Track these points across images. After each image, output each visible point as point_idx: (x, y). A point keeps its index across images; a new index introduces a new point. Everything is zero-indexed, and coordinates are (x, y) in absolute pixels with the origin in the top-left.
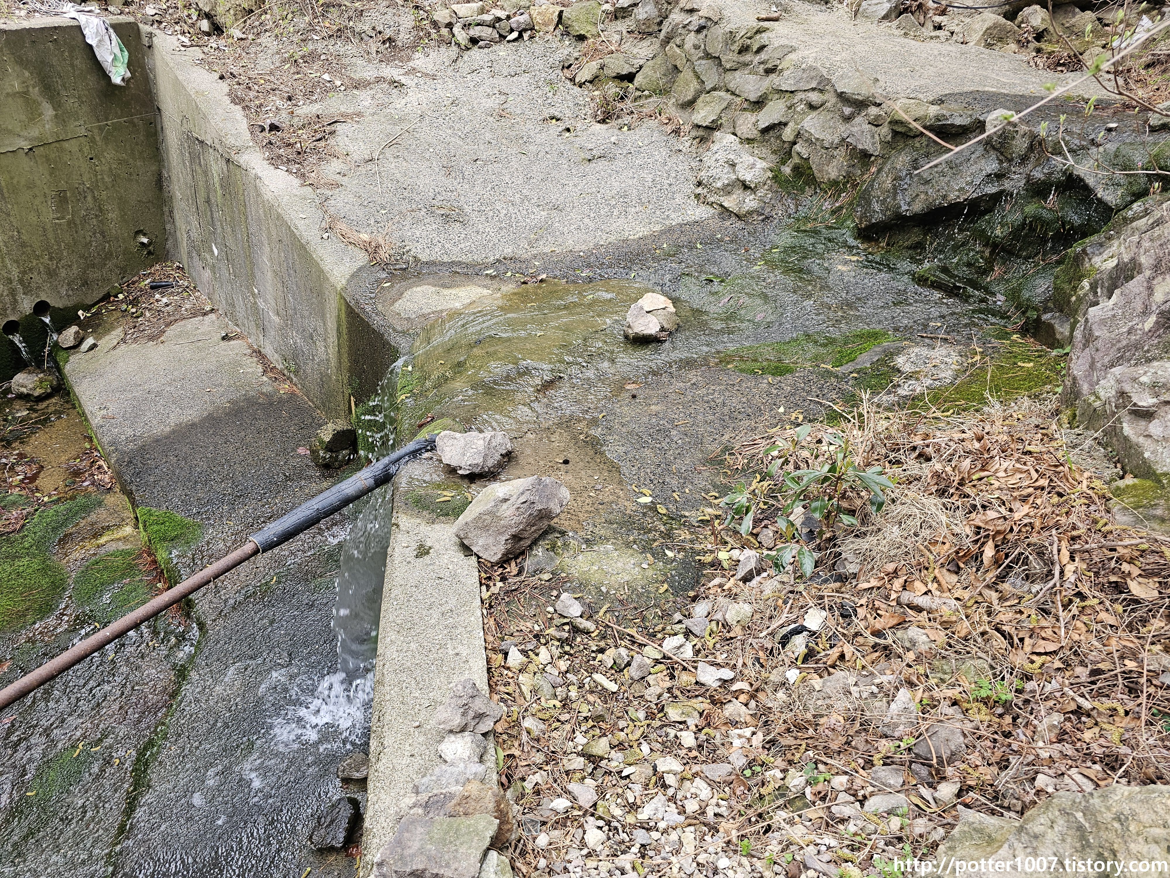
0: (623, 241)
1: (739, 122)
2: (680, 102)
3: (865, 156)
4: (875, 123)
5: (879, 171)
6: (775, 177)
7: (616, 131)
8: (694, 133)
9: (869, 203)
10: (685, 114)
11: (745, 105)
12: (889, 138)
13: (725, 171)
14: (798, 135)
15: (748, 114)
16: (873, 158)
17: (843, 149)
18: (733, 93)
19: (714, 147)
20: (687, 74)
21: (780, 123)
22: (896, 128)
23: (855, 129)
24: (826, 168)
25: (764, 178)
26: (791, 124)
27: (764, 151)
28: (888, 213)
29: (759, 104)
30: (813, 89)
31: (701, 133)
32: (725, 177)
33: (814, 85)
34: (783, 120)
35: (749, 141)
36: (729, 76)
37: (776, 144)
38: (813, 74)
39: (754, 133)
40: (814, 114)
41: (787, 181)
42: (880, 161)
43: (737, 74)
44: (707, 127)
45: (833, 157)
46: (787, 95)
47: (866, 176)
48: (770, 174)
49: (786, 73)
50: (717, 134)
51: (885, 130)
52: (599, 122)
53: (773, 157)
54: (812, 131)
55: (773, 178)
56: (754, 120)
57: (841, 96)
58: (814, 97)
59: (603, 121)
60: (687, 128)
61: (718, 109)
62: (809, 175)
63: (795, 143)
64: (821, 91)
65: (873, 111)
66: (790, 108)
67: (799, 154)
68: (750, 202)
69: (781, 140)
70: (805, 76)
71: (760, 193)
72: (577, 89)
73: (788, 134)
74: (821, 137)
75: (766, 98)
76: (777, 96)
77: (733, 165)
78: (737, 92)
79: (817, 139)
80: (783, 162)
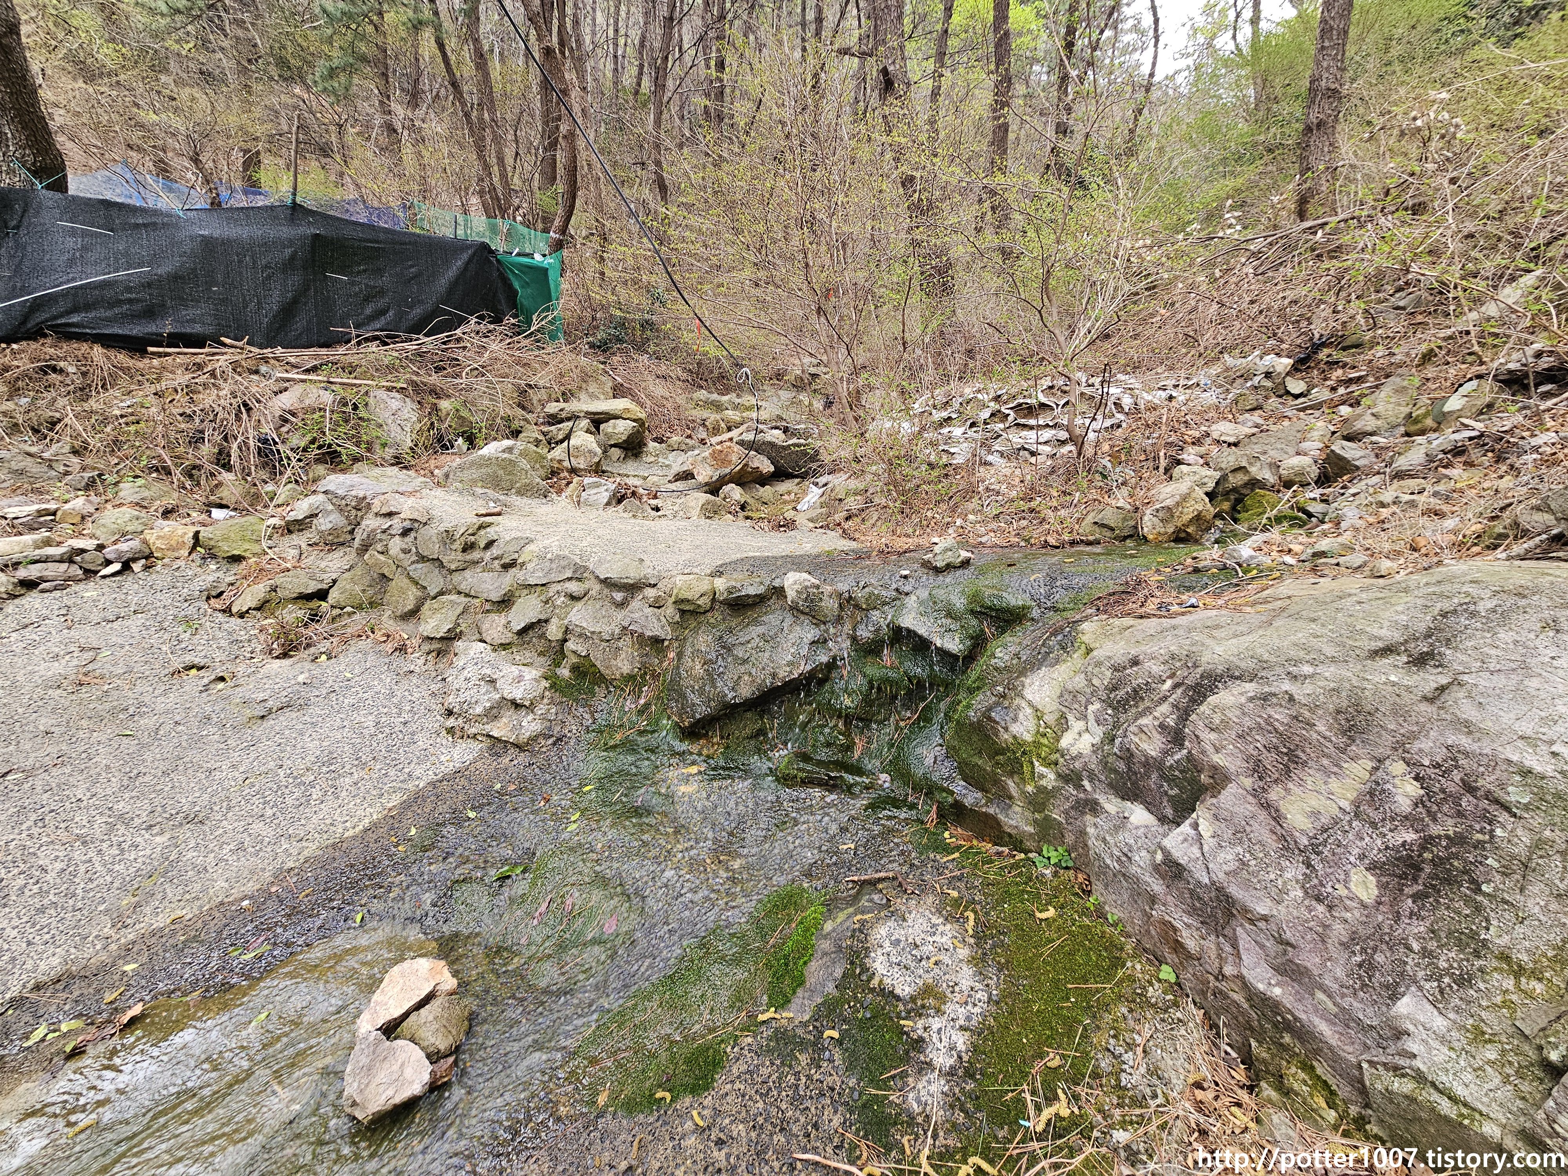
0: (334, 846)
1: (484, 627)
2: (399, 613)
3: (656, 641)
4: (657, 605)
5: (680, 655)
6: (553, 686)
7: (307, 665)
8: (426, 647)
9: (683, 696)
10: (410, 626)
11: (488, 607)
12: (677, 618)
13: (484, 690)
14: (567, 630)
15: (494, 616)
16: (666, 643)
17: (628, 638)
18: (467, 595)
19: (460, 662)
20: (399, 582)
21: (539, 621)
22: (682, 607)
23: (636, 616)
24: (613, 662)
25: (540, 690)
26: (554, 620)
27: (528, 654)
28: (713, 704)
29: (505, 603)
30: (569, 579)
31: (436, 645)
32: (485, 699)
33: (569, 574)
34: (543, 617)
35: (504, 646)
36: (457, 578)
37: (541, 645)
38: (563, 563)
39: (508, 637)
40: (579, 605)
41: (569, 685)
42: (676, 644)
43: (467, 573)
44: (442, 638)
45: (618, 649)
46: (539, 589)
47: (665, 664)
48: (545, 684)
49: (530, 566)
50: (459, 645)
51: (670, 610)
52: (277, 657)
53: (542, 659)
54: (584, 625)
55: (551, 687)
56: (503, 621)
57: (606, 582)
58: (573, 587)
59: (285, 655)
60: (416, 642)
61: (452, 615)
62: (595, 675)
63: (565, 640)
64: (579, 580)
65: (650, 593)
66: (546, 602)
67: (574, 652)
68: (530, 725)
69: (546, 639)
70: (554, 566)
71: (541, 709)
72: (235, 622)
73: (554, 631)
74: (598, 630)
75: (513, 596)
76: (526, 592)
77: (493, 682)
78: (473, 593)
79: (593, 633)
80: (558, 665)
